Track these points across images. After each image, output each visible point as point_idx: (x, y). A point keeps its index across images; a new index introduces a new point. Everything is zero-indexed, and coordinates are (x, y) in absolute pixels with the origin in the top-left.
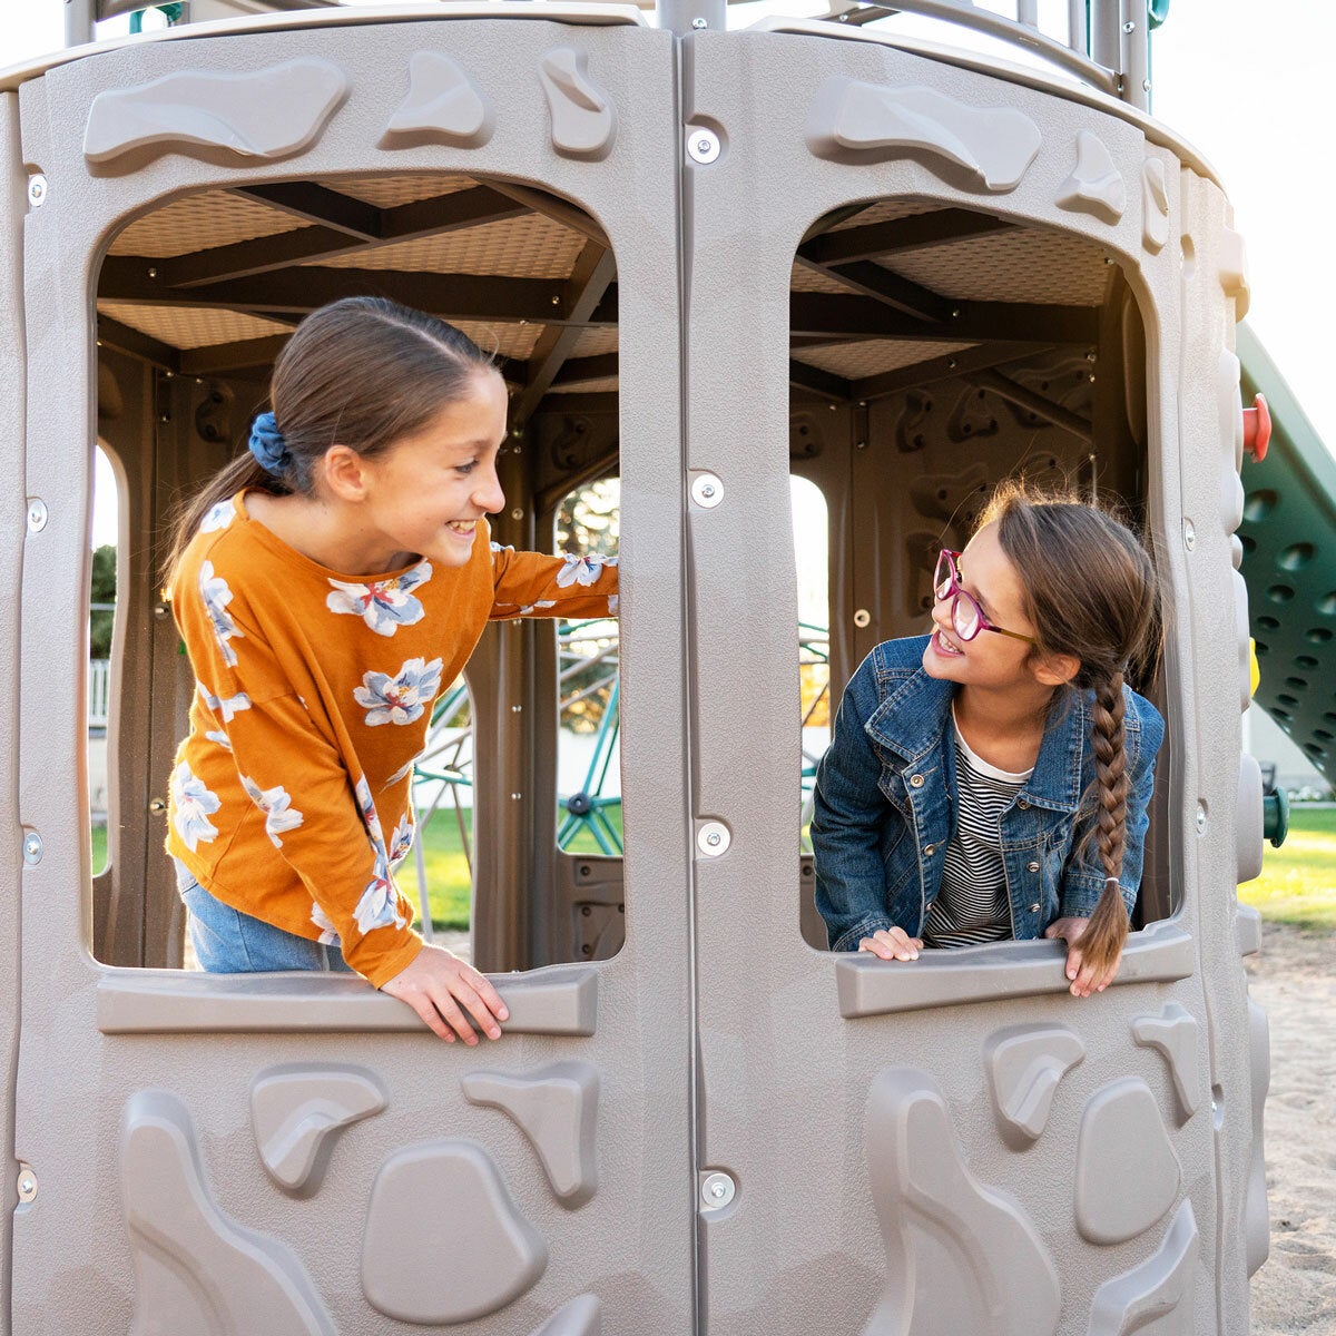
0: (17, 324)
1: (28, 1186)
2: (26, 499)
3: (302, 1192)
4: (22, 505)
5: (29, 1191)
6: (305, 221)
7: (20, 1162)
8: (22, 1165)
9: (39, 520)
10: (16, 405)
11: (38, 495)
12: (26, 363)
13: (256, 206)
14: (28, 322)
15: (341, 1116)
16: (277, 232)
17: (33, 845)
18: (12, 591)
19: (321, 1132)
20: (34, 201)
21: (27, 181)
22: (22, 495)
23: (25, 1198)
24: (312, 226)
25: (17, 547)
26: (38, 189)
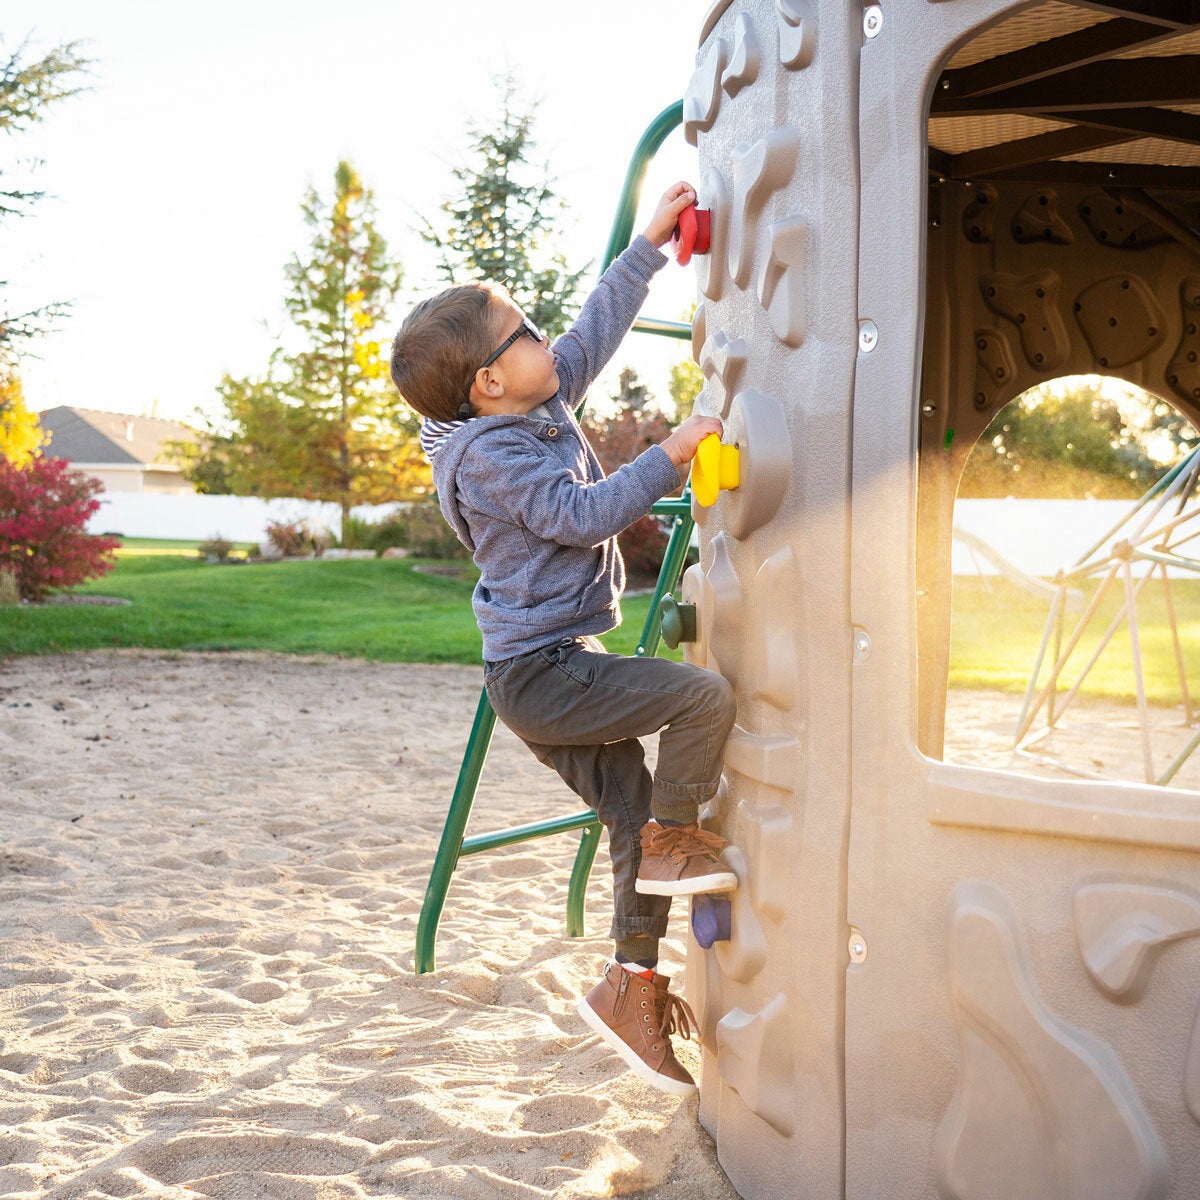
0: (852, 154)
1: (859, 949)
2: (857, 320)
3: (1124, 998)
4: (854, 327)
5: (860, 953)
6: (1106, 15)
7: (850, 926)
8: (853, 929)
9: (870, 340)
10: (850, 232)
11: (868, 316)
12: (859, 192)
13: (1060, 6)
14: (863, 151)
15: (1166, 932)
16: (1073, 30)
17: (863, 644)
18: (845, 408)
19: (1145, 945)
20: (869, 33)
21: (862, 14)
22: (854, 316)
23: (856, 959)
24: (1113, 20)
25: (850, 366)
26: (873, 21)
